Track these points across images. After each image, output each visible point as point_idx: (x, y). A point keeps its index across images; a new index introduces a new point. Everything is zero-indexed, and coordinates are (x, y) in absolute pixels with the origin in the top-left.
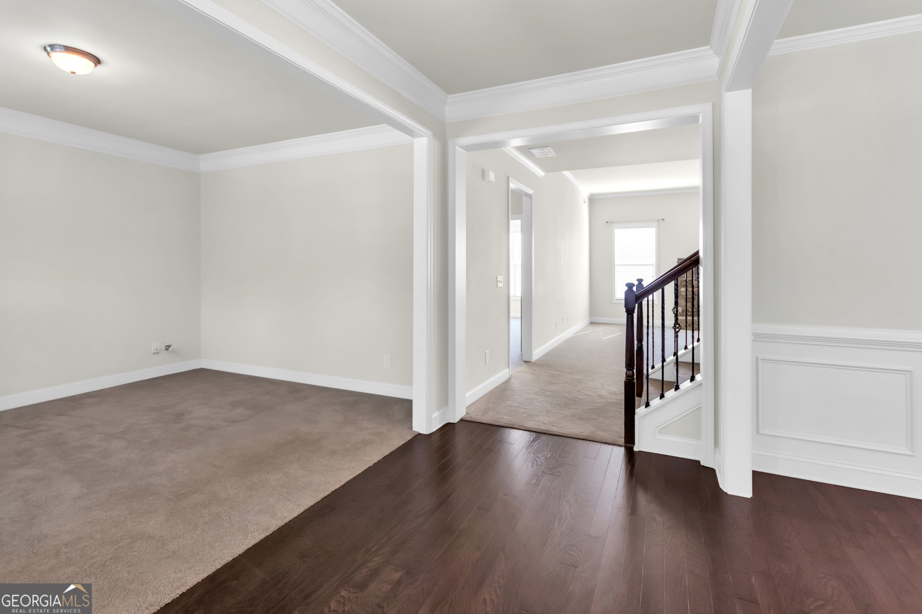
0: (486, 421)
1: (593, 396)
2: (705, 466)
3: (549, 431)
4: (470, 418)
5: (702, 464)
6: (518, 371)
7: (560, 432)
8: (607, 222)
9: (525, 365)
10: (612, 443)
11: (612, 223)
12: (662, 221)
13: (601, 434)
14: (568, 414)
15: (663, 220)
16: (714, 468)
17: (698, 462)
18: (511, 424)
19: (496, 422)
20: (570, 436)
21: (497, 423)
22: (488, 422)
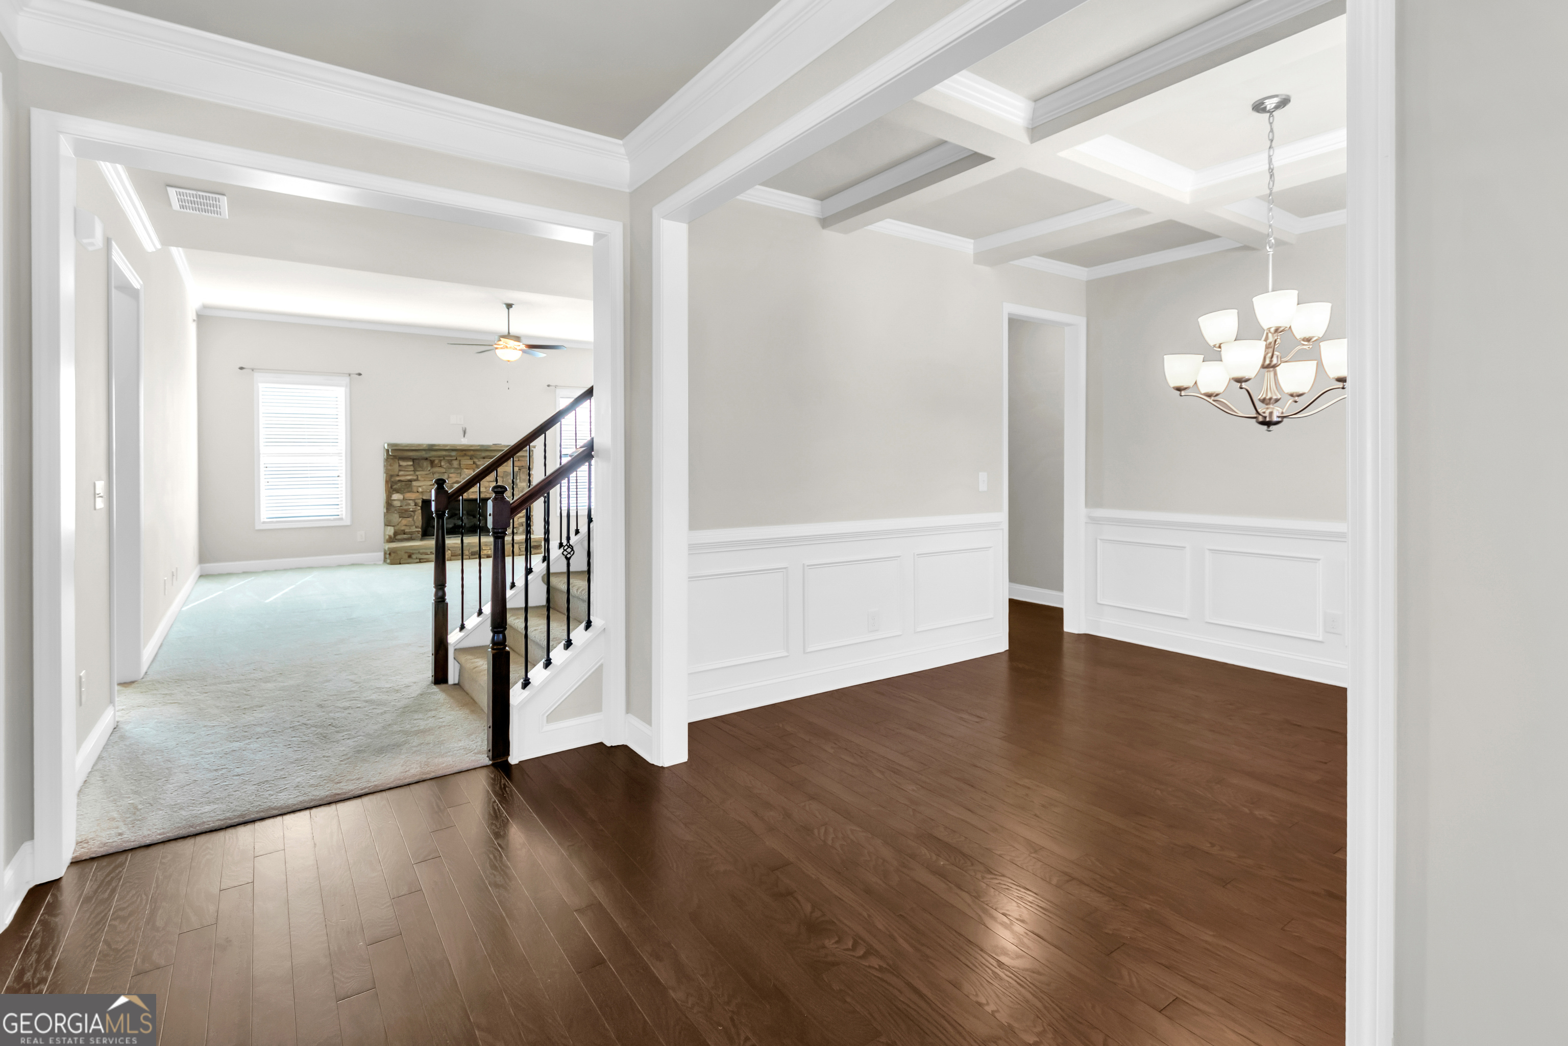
0: (160, 834)
1: (359, 706)
2: (613, 745)
3: (339, 794)
4: (102, 849)
5: (609, 745)
6: (124, 707)
7: (365, 788)
8: (241, 368)
9: (129, 690)
10: (471, 768)
11: (253, 370)
12: (357, 376)
13: (440, 760)
14: (345, 753)
15: (360, 374)
16: (625, 744)
17: (601, 745)
18: (239, 816)
19: (192, 827)
20: (389, 786)
21: (198, 828)
22: (169, 836)
